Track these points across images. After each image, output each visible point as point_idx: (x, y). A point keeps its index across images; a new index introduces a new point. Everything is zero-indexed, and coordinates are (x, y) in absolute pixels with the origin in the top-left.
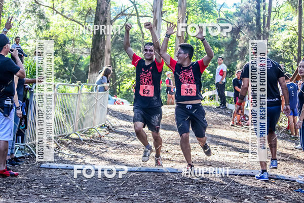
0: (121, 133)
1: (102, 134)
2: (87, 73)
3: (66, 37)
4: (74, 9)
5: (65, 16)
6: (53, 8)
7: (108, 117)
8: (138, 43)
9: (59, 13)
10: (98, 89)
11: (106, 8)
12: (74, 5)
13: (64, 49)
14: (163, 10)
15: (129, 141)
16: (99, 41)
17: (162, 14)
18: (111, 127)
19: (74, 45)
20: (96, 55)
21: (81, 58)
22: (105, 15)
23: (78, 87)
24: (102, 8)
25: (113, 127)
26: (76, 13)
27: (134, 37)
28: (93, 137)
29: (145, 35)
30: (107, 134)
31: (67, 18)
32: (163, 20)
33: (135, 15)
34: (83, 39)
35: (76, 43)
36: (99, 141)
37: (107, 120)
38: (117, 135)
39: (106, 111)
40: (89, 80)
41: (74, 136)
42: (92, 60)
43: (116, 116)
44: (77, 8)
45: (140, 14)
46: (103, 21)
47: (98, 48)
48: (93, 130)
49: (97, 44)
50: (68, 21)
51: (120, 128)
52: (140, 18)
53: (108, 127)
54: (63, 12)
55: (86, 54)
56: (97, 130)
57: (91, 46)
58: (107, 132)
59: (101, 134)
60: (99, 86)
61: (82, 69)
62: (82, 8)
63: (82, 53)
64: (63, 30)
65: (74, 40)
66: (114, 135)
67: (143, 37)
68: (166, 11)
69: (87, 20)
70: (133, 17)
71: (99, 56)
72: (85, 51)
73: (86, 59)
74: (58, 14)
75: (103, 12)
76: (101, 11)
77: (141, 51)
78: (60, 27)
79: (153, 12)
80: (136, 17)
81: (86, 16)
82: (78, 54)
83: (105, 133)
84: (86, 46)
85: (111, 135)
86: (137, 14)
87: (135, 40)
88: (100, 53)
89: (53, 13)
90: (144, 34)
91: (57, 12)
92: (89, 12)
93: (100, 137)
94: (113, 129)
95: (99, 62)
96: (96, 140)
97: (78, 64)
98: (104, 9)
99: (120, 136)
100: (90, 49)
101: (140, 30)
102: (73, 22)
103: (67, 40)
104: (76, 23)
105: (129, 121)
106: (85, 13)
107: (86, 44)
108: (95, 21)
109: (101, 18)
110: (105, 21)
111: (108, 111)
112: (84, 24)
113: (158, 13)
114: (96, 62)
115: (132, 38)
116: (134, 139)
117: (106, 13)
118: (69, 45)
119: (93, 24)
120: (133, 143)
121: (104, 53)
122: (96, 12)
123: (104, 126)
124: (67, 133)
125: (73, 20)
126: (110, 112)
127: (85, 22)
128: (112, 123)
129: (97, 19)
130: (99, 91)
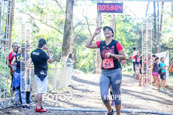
0: (80, 90)
2: (60, 56)
3: (48, 36)
5: (47, 25)
6: (41, 21)
11: (71, 21)
14: (102, 22)
15: (84, 94)
16: (67, 39)
17: (101, 24)
19: (53, 41)
21: (57, 48)
22: (70, 24)
23: (56, 65)
26: (54, 23)
27: (86, 37)
28: (64, 92)
30: (72, 91)
31: (49, 26)
33: (86, 24)
34: (58, 37)
35: (54, 40)
37: (72, 82)
38: (77, 91)
40: (62, 60)
41: (53, 91)
42: (63, 49)
43: (76, 80)
46: (69, 28)
47: (66, 43)
48: (64, 88)
49: (66, 40)
50: (50, 28)
51: (78, 87)
52: (89, 26)
53: (72, 86)
54: (46, 22)
55: (60, 46)
56: (66, 88)
57: (62, 42)
58: (72, 89)
59: (68, 90)
60: (67, 64)
61: (58, 54)
63: (58, 45)
64: (47, 32)
65: (52, 38)
68: (104, 22)
69: (60, 27)
72: (59, 44)
73: (60, 49)
74: (44, 24)
76: (68, 22)
78: (45, 31)
79: (97, 22)
81: (59, 25)
82: (55, 46)
83: (70, 90)
84: (59, 42)
85: (74, 91)
86: (88, 23)
87: (87, 38)
88: (67, 45)
89: (41, 23)
91: (43, 23)
92: (61, 23)
93: (68, 92)
94: (75, 87)
95: (67, 50)
97: (55, 52)
98: (70, 21)
100: (62, 43)
101: (89, 33)
103: (49, 38)
106: (59, 23)
107: (59, 40)
108: (65, 28)
109: (68, 26)
110: (70, 28)
111: (72, 77)
112: (58, 29)
113: (99, 23)
114: (65, 50)
115: (85, 37)
116: (87, 93)
117: (71, 23)
118: (50, 41)
119: (63, 29)
120: (86, 95)
121: (69, 45)
122: (65, 22)
123: (70, 86)
124: (50, 90)
125: (52, 27)
126: (73, 78)
127: (59, 29)
128: (74, 85)
129: (66, 27)
130: (67, 67)
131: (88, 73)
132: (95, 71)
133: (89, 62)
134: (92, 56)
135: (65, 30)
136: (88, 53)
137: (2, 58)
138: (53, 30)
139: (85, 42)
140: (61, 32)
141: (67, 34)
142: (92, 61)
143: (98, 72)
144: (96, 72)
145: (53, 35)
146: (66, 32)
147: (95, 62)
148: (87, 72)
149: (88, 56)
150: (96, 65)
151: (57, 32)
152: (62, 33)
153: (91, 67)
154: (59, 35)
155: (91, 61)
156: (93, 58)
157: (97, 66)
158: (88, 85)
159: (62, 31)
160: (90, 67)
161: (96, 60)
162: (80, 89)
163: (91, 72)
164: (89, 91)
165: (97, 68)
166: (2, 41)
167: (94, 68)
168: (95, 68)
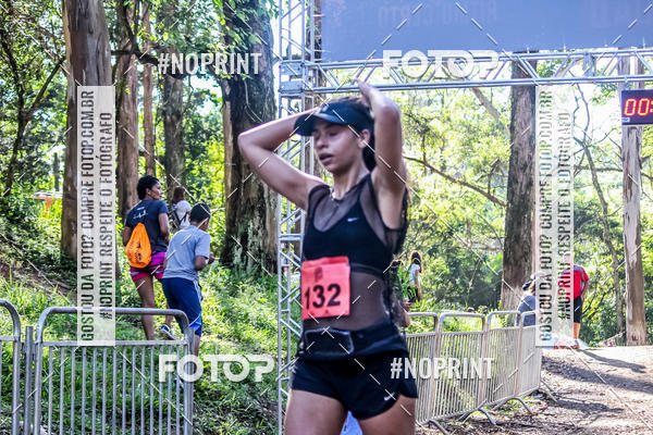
0: (571, 406)
1: (534, 409)
2: (499, 287)
3: (453, 217)
4: (466, 161)
5: (448, 177)
6: (425, 163)
7: (544, 374)
8: (595, 224)
9: (437, 171)
10: (522, 320)
11: (530, 158)
12: (465, 154)
13: (450, 243)
14: (641, 156)
15: (587, 421)
16: (519, 224)
17: (640, 162)
18: (550, 395)
19: (469, 234)
20: (514, 253)
21: (485, 259)
22: (527, 171)
23: (483, 319)
24: (523, 159)
25: (554, 395)
26: (470, 170)
27: (588, 212)
28: (516, 416)
29: (609, 207)
30: (543, 410)
31: (454, 181)
32: (642, 174)
33: (586, 168)
34: (487, 219)
35: (474, 230)
36: (527, 423)
37: (543, 380)
38: (564, 410)
39: (540, 363)
40: (503, 302)
41: (477, 415)
42: (506, 261)
43: (559, 373)
44: (473, 160)
45: (597, 166)
46: (524, 183)
47: (518, 238)
48: (515, 401)
49: (515, 230)
50: (456, 187)
51: (568, 396)
52: (598, 174)
53: (545, 395)
54: (444, 168)
55: (495, 249)
56: (524, 401)
57: (503, 234)
58: (544, 404)
59: (531, 409)
60: (524, 314)
61: (488, 280)
62: (481, 159)
63: (487, 248)
64: (447, 204)
65: (468, 222)
66: (557, 410)
67: (605, 211)
68: (648, 157)
69: (492, 182)
70: (583, 171)
71: (520, 253)
72: (492, 244)
73: (494, 260)
74: (435, 174)
75: (525, 166)
76: (520, 165)
77: (602, 239)
78: (440, 199)
79: (623, 160)
80: (589, 171)
81: (490, 176)
82: (478, 250)
83: (539, 407)
84: (493, 235)
85: (552, 410)
86: (592, 165)
87: (590, 217)
88: (522, 248)
89: (425, 172)
90: (606, 204)
91: (433, 170)
92: (496, 166)
93: (530, 415)
94: (554, 398)
95: (520, 266)
96: (523, 423)
97: (479, 271)
98: (526, 159)
99: (569, 411)
100: (503, 240)
101: (598, 197)
102: (466, 188)
103: (456, 223)
104: (472, 190)
105: (586, 380)
106: (488, 168)
107: (493, 229)
108: (510, 185)
109: (522, 178)
110: (530, 184)
111: (544, 362)
112: (486, 191)
113: (633, 161)
114: (516, 265)
115: (584, 213)
116: (599, 416)
117: (531, 168)
118: (460, 235)
119: (506, 189)
120: (595, 424)
121: (530, 247)
122: (511, 165)
123: (538, 392)
124: (465, 411)
125: (465, 184)
126: (548, 365)
127: (489, 188)
128: (552, 387)
129: (513, 180)
130: (525, 325)
131: (601, 343)
132: (624, 335)
133: (601, 304)
134: (611, 281)
135: (511, 193)
136: (598, 272)
137: (289, 305)
138: (469, 195)
139: (584, 232)
140: (499, 198)
141: (519, 206)
142: (611, 300)
143: (634, 339)
144: (629, 340)
145: (469, 213)
146: (516, 199)
147: (624, 303)
148: (597, 341)
149: (596, 283)
150: (628, 312)
151: (484, 199)
152: (502, 204)
153: (609, 320)
154: (490, 211)
155: (607, 299)
156: (615, 289)
157: (631, 318)
158: (600, 388)
159: (502, 195)
160: (605, 321)
161: (626, 295)
162: (572, 403)
163: (612, 339)
164: (605, 408)
165: (632, 322)
166: (286, 242)
167: (620, 323)
168: (624, 324)
